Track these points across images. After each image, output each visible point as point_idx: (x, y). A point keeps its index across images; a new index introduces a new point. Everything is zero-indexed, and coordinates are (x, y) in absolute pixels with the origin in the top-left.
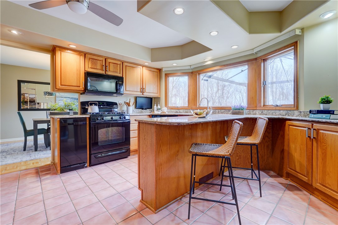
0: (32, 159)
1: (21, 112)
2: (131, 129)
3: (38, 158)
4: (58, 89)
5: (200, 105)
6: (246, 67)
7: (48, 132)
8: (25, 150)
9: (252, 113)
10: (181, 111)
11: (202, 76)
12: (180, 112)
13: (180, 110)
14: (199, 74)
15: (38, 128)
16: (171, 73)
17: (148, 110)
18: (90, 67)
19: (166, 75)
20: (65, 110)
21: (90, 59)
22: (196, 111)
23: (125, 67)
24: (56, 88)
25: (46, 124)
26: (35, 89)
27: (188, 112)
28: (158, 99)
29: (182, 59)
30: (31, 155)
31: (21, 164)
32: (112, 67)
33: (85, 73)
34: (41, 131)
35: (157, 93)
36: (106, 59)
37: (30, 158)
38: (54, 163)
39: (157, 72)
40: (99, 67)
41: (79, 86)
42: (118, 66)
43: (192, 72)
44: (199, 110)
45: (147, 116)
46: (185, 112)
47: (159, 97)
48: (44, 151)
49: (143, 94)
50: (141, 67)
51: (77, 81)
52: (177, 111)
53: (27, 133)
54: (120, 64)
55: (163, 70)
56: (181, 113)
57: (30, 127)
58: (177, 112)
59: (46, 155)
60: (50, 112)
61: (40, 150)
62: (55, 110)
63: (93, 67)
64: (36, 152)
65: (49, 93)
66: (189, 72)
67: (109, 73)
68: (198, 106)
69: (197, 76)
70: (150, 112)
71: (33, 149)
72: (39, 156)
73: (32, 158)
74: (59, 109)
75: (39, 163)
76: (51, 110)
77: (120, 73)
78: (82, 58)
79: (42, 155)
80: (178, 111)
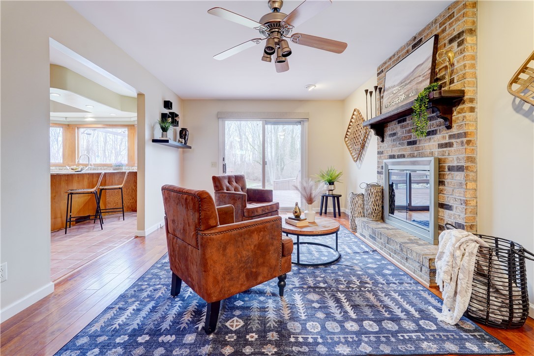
5: (78, 161)
6: (127, 129)
9: (131, 169)
11: (82, 130)
14: (78, 128)
22: (72, 167)
43: (68, 125)
44: (75, 166)
66: (64, 125)
68: (77, 163)
69: (75, 129)
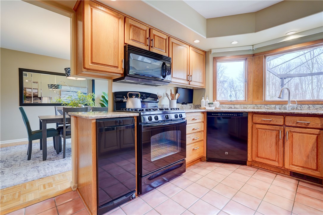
0: (42, 176)
1: (25, 108)
2: (187, 133)
3: (49, 174)
4: (88, 69)
7: (59, 134)
8: (29, 159)
10: (238, 106)
12: (235, 108)
13: (236, 106)
15: (47, 128)
16: (221, 57)
17: (188, 105)
18: (130, 38)
19: (214, 58)
20: (79, 105)
21: (131, 25)
23: (171, 43)
24: (85, 68)
25: (55, 124)
26: (37, 83)
27: (248, 108)
28: (202, 90)
29: (256, 31)
30: (38, 167)
31: (25, 187)
32: (157, 42)
33: (125, 47)
34: (50, 133)
35: (203, 83)
36: (151, 30)
37: (37, 173)
38: (78, 188)
39: (202, 55)
40: (142, 39)
41: (117, 66)
42: (163, 41)
45: (201, 113)
46: (242, 108)
47: (204, 88)
48: (56, 161)
49: (189, 84)
50: (188, 47)
51: (114, 58)
52: (230, 106)
53: (32, 136)
54: (166, 39)
55: (212, 52)
56: (237, 109)
57: (35, 127)
58: (231, 108)
59: (60, 169)
60: (64, 108)
61: (50, 159)
62: (66, 104)
63: (134, 39)
64: (46, 162)
65: (54, 86)
66: (249, 55)
67: (154, 50)
69: (263, 58)
70: (190, 107)
71: (40, 156)
72: (50, 170)
73: (42, 174)
74: (72, 103)
75: (54, 186)
76: (62, 105)
77: (166, 52)
78: (121, 22)
79: (55, 169)
80: (232, 106)
